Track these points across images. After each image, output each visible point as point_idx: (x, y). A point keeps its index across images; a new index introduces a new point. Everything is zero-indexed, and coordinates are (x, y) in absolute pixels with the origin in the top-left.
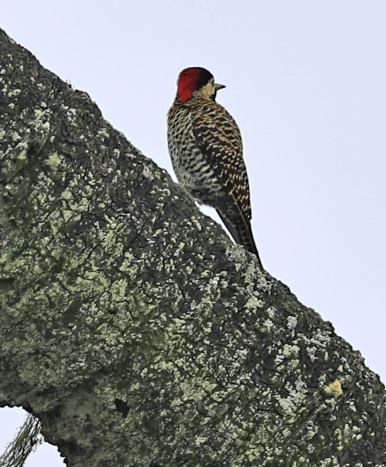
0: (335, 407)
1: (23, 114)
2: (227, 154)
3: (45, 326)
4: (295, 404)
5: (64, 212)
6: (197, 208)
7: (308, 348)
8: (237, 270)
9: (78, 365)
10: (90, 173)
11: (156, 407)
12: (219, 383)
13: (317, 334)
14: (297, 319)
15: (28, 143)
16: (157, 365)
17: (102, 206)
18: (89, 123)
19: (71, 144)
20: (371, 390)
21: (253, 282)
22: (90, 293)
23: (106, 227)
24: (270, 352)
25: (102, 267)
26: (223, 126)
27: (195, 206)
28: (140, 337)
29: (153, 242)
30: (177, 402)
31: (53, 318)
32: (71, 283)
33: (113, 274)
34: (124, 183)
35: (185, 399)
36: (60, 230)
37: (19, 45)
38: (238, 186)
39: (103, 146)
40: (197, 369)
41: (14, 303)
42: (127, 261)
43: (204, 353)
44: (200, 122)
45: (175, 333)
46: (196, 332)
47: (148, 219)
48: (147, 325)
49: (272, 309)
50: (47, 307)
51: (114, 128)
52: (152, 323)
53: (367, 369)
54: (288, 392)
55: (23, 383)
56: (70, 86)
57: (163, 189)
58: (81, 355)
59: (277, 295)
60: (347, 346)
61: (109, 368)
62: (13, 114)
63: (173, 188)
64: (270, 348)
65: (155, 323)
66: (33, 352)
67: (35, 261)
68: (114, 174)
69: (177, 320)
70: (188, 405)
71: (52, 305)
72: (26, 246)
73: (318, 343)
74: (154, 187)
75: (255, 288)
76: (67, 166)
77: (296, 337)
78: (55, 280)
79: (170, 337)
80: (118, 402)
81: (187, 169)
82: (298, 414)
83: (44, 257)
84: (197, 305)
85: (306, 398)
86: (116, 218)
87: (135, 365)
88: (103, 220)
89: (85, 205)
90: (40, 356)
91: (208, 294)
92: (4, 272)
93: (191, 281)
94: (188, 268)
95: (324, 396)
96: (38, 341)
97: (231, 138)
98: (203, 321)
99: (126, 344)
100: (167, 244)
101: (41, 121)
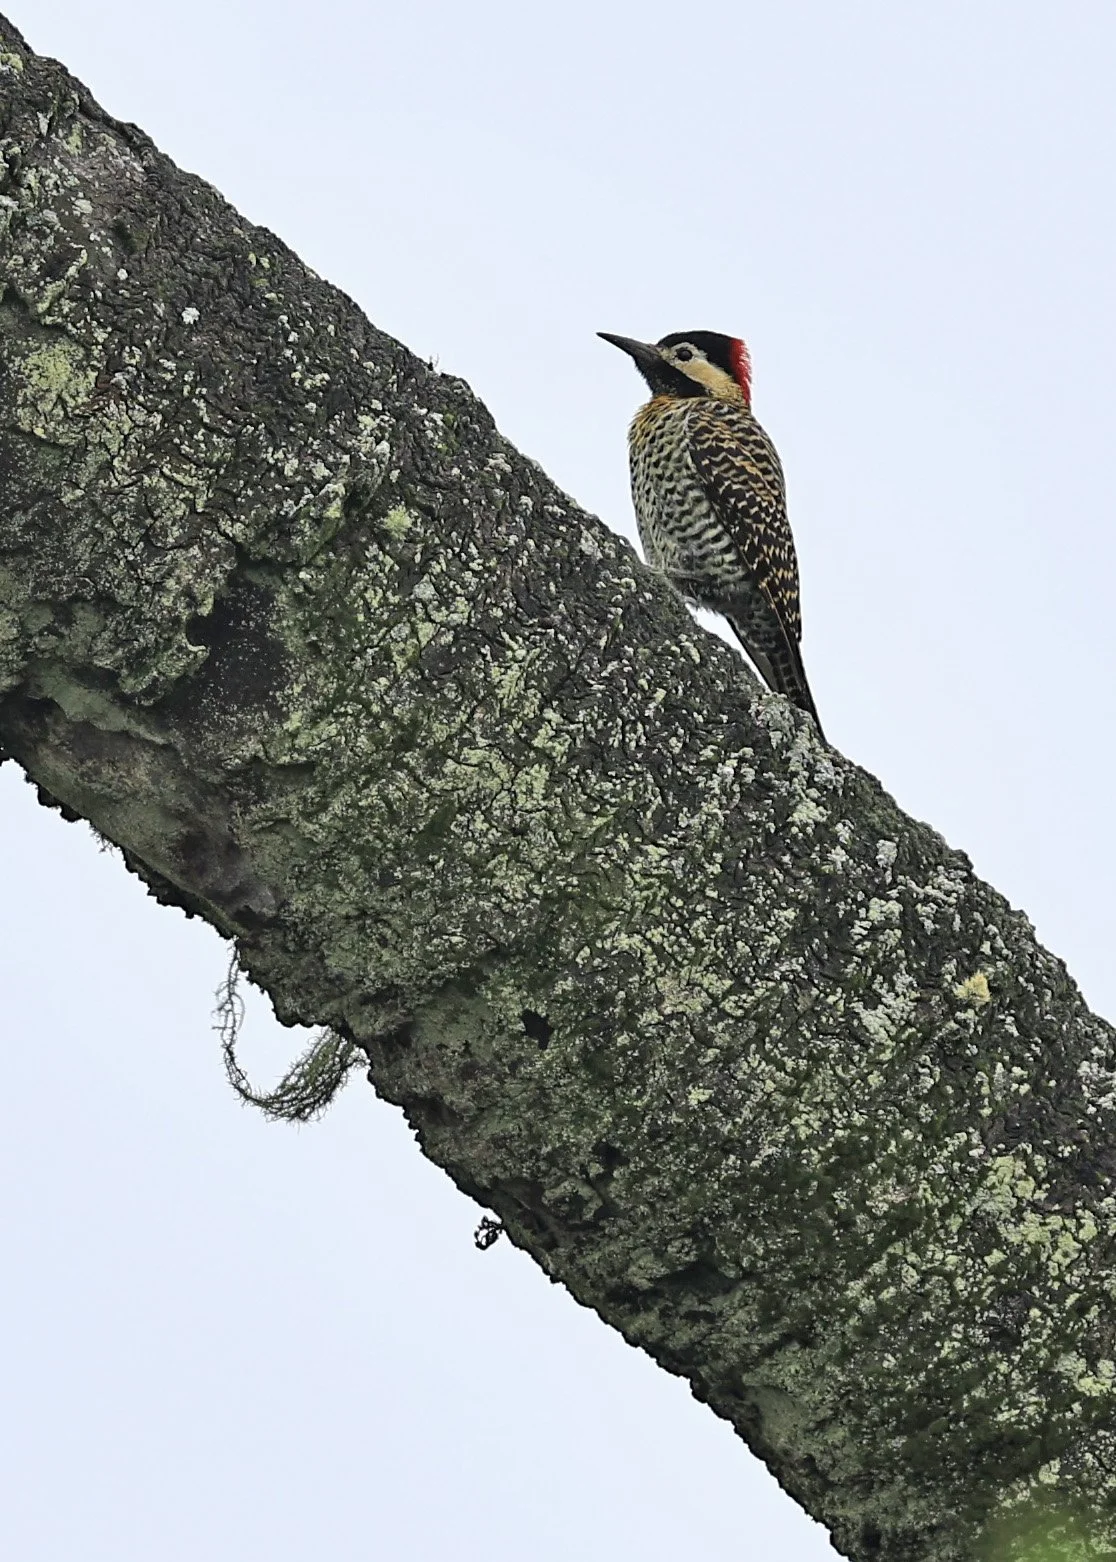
0: (975, 1029)
1: (335, 425)
2: (759, 505)
3: (380, 859)
4: (893, 1022)
5: (420, 625)
6: (691, 617)
7: (919, 906)
8: (774, 745)
9: (446, 941)
10: (471, 545)
11: (608, 1029)
12: (738, 978)
13: (937, 876)
14: (898, 847)
15: (345, 485)
16: (609, 940)
17: (499, 613)
18: (469, 442)
19: (432, 487)
20: (1049, 993)
21: (805, 770)
22: (472, 794)
23: (505, 656)
24: (841, 913)
25: (496, 742)
26: (752, 446)
27: (687, 612)
28: (575, 882)
29: (602, 687)
30: (650, 1016)
31: (397, 845)
32: (433, 772)
33: (519, 754)
34: (542, 566)
35: (668, 1011)
36: (410, 664)
37: (326, 282)
38: (778, 570)
39: (497, 491)
40: (692, 949)
41: (316, 813)
42: (549, 727)
43: (706, 916)
44: (707, 435)
45: (645, 875)
46: (690, 872)
47: (592, 640)
48: (588, 858)
49: (844, 825)
50: (384, 822)
51: (520, 452)
52: (600, 853)
53: (1041, 948)
54: (880, 996)
55: (333, 976)
56: (430, 367)
57: (620, 579)
58: (454, 921)
59: (856, 796)
60: (999, 903)
61: (510, 946)
62: (313, 424)
63: (642, 576)
64: (841, 906)
65: (607, 854)
66: (356, 913)
67: (360, 727)
68: (521, 546)
69: (650, 848)
70: (674, 1024)
71: (393, 818)
72: (340, 697)
73: (940, 895)
74: (603, 574)
75: (811, 783)
76: (425, 532)
77: (894, 884)
78: (400, 765)
79: (636, 883)
80: (528, 1017)
81: (671, 532)
82: (898, 1043)
83: (377, 719)
84: (692, 817)
85: (915, 1009)
86: (526, 639)
87: (563, 940)
88: (498, 642)
89: (461, 612)
90: (368, 922)
91: (715, 795)
92: (296, 750)
93: (680, 769)
94: (673, 741)
95: (953, 1005)
96: (364, 890)
97: (765, 471)
98: (704, 851)
99: (546, 898)
100: (631, 691)
101: (371, 439)
